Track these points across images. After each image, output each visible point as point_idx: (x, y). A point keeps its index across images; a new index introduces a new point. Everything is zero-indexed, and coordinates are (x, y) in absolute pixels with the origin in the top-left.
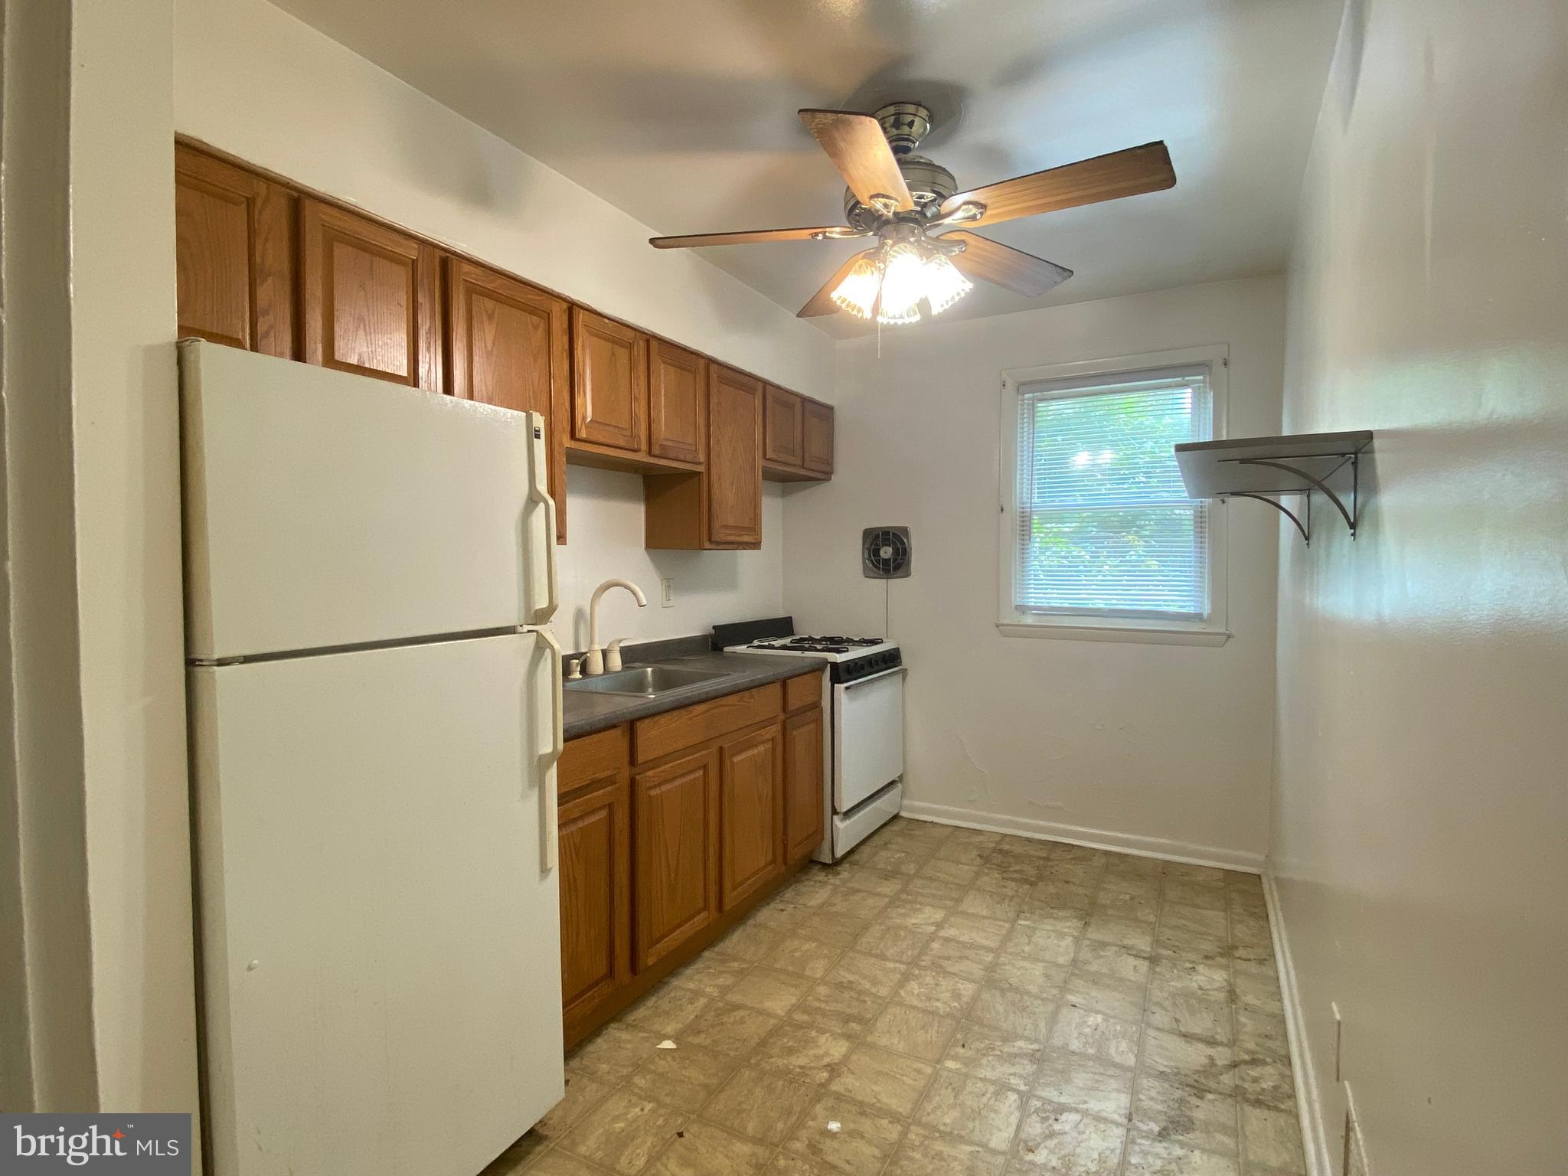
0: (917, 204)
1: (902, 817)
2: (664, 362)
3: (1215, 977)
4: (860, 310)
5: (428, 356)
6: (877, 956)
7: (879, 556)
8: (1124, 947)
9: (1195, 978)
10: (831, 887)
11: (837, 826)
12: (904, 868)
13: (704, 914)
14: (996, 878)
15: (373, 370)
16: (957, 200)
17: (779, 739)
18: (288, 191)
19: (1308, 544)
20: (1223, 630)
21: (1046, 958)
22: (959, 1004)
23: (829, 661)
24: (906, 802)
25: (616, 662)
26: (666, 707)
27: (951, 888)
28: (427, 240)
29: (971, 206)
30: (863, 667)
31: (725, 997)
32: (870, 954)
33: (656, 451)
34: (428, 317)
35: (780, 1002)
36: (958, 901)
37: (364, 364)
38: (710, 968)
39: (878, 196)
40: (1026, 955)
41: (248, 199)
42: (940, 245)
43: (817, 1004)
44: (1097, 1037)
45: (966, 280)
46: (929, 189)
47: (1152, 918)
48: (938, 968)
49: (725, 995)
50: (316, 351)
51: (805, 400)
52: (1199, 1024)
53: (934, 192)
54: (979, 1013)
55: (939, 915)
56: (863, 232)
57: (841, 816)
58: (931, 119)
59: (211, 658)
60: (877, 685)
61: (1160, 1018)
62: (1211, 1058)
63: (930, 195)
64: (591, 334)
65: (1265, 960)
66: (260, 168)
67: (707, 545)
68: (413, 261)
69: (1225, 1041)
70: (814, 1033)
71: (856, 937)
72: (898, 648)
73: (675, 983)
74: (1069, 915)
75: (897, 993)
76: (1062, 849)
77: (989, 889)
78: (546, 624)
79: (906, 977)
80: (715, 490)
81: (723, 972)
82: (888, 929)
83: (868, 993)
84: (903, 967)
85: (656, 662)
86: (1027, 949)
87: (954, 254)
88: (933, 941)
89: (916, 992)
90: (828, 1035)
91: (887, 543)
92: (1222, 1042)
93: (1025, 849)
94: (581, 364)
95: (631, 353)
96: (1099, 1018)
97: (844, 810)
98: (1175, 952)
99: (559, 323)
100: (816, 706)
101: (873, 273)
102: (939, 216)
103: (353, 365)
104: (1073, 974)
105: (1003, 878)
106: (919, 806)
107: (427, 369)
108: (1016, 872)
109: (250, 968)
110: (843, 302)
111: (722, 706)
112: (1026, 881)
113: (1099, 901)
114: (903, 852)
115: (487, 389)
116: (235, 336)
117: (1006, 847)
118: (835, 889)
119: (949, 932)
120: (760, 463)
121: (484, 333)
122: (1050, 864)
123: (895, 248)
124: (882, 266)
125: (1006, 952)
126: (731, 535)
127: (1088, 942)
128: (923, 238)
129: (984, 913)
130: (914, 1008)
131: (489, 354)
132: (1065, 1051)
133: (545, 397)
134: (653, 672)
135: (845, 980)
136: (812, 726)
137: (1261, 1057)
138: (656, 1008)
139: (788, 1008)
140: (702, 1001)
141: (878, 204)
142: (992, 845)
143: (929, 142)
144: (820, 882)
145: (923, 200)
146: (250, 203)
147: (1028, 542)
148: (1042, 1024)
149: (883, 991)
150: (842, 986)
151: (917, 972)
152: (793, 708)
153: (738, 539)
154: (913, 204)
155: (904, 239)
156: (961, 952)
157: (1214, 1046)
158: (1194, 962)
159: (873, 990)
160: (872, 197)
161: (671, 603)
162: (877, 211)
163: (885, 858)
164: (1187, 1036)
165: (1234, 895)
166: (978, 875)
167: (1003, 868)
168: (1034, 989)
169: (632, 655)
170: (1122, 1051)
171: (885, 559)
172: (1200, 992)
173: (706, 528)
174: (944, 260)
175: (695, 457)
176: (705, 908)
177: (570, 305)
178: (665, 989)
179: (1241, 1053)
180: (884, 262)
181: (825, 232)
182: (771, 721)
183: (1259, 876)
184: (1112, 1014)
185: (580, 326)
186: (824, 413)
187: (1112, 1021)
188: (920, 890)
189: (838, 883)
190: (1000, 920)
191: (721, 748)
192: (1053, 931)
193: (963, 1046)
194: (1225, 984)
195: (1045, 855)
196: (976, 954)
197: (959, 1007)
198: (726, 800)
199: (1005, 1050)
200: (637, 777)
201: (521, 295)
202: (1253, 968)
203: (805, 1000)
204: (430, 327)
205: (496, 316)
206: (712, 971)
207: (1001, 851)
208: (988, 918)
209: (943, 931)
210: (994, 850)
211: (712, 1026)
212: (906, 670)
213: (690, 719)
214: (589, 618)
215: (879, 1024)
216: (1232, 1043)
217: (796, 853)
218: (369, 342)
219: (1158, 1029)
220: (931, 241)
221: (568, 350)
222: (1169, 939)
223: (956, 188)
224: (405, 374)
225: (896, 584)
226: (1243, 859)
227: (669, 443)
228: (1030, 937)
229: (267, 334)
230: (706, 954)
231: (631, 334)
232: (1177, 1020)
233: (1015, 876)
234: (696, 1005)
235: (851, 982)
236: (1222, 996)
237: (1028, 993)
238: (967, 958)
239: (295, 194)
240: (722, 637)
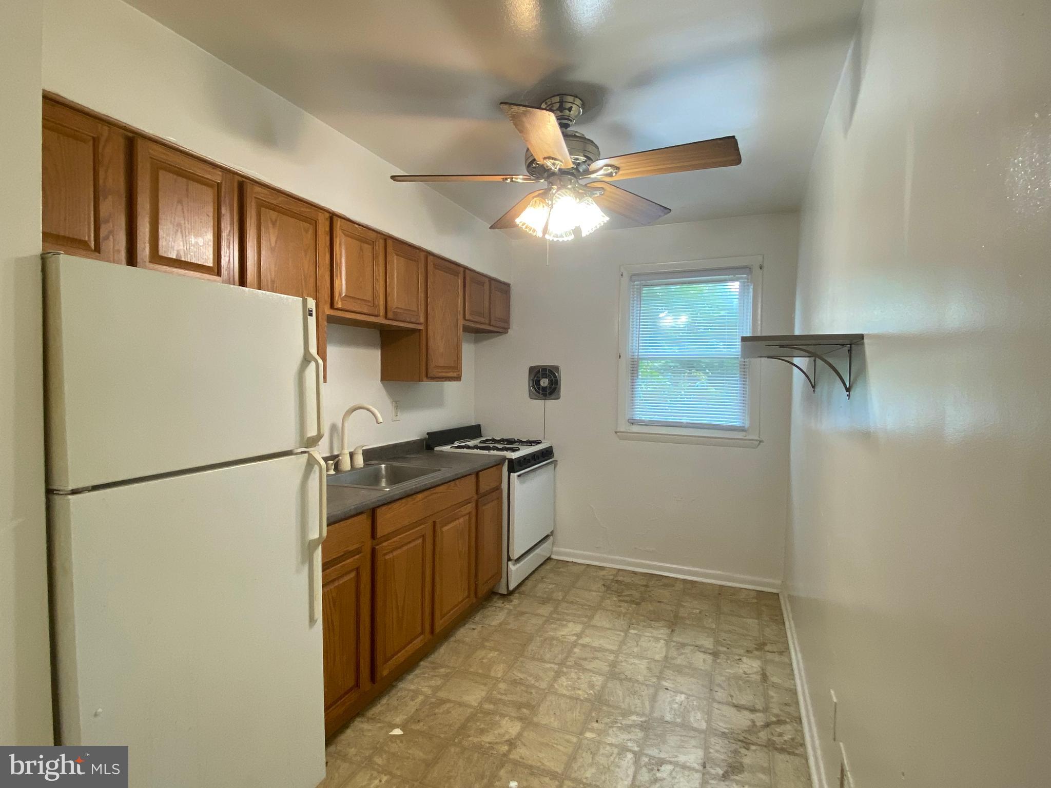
0: (574, 163)
1: (552, 559)
2: (397, 255)
3: (754, 665)
4: (534, 231)
5: (228, 252)
6: (538, 660)
7: (540, 385)
8: (696, 646)
9: (741, 666)
10: (506, 611)
11: (510, 569)
12: (554, 595)
13: (422, 637)
14: (614, 601)
15: (188, 262)
16: (600, 163)
17: (474, 513)
18: (125, 132)
19: (814, 391)
20: (757, 438)
21: (648, 656)
22: (593, 691)
23: (507, 457)
24: (555, 549)
25: (360, 461)
26: (397, 497)
27: (586, 609)
28: (229, 169)
29: (609, 168)
30: (529, 461)
31: (437, 694)
32: (533, 659)
33: (390, 315)
34: (229, 223)
35: (474, 696)
36: (591, 617)
37: (181, 258)
38: (424, 674)
39: (549, 158)
40: (636, 654)
41: (94, 139)
42: (589, 190)
43: (499, 696)
44: (682, 710)
45: (605, 215)
46: (582, 154)
47: (714, 626)
48: (578, 666)
49: (436, 693)
50: (144, 249)
51: (491, 279)
52: (745, 698)
53: (585, 156)
54: (607, 697)
55: (578, 628)
56: (538, 178)
57: (513, 562)
58: (583, 106)
59: (66, 489)
60: (538, 472)
61: (720, 695)
62: (753, 721)
63: (582, 159)
64: (346, 235)
65: (783, 652)
66: (104, 115)
67: (425, 379)
68: (218, 184)
69: (761, 709)
70: (497, 718)
71: (524, 646)
72: (552, 447)
73: (401, 686)
74: (661, 625)
75: (552, 685)
76: (656, 579)
77: (611, 609)
78: (315, 447)
79: (558, 674)
80: (431, 343)
81: (435, 676)
82: (545, 640)
83: (533, 686)
84: (556, 667)
85: (388, 460)
86: (636, 650)
87: (596, 196)
88: (575, 647)
89: (565, 684)
90: (507, 718)
91: (545, 376)
92: (759, 710)
93: (633, 579)
94: (338, 255)
95: (373, 248)
96: (683, 696)
97: (516, 557)
98: (728, 648)
99: (323, 227)
100: (498, 489)
101: (543, 207)
102: (587, 172)
103: (172, 259)
104: (665, 667)
105: (619, 601)
106: (563, 552)
107: (227, 261)
108: (627, 596)
109: (96, 715)
110: (523, 225)
111: (435, 493)
112: (632, 602)
113: (680, 615)
114: (553, 584)
115: (271, 275)
116: (83, 239)
117: (620, 578)
118: (510, 611)
119: (585, 640)
120: (461, 322)
121: (269, 235)
122: (648, 589)
123: (559, 192)
124: (550, 203)
125: (622, 653)
126: (442, 372)
127: (675, 644)
128: (577, 185)
129: (608, 626)
130: (564, 695)
131: (272, 250)
132: (662, 721)
133: (312, 280)
134: (386, 468)
135: (517, 678)
136: (496, 502)
137: (783, 718)
138: (388, 704)
139: (480, 700)
140: (421, 698)
141: (549, 163)
142: (611, 577)
143: (582, 121)
144: (499, 607)
145: (578, 161)
146: (96, 141)
147: (636, 378)
148: (647, 704)
149: (543, 685)
150: (516, 683)
151: (565, 670)
152: (483, 491)
153: (444, 374)
154: (571, 163)
155: (564, 186)
156: (593, 654)
157: (754, 712)
158: (740, 655)
159: (537, 684)
160: (545, 158)
161: (398, 418)
162: (547, 166)
163: (543, 588)
164: (738, 707)
165: (763, 608)
166: (603, 598)
167: (619, 594)
168: (641, 678)
169: (370, 455)
170: (697, 719)
171: (544, 387)
172: (744, 676)
173: (424, 368)
174: (590, 201)
175: (417, 320)
176: (422, 633)
177: (331, 215)
178: (394, 692)
179: (771, 717)
180: (552, 201)
181: (512, 178)
182: (468, 502)
183: (778, 594)
184: (691, 694)
185: (338, 229)
186: (503, 288)
187: (691, 698)
188: (565, 611)
189: (511, 608)
190: (618, 630)
191: (434, 522)
192: (652, 637)
193: (597, 721)
194: (760, 669)
195: (645, 583)
196: (604, 655)
197: (593, 693)
198: (437, 557)
199: (624, 722)
200: (377, 547)
201: (296, 208)
202: (777, 658)
203: (491, 694)
204: (230, 231)
205: (278, 223)
206: (426, 675)
207: (617, 581)
208: (609, 629)
209: (581, 640)
210: (612, 580)
211: (428, 716)
212: (556, 461)
213: (413, 504)
214: (341, 430)
215: (541, 709)
216: (766, 710)
217: (483, 590)
218: (185, 242)
219: (719, 702)
220: (582, 188)
221: (329, 247)
222: (724, 640)
223: (599, 154)
224: (211, 265)
225: (550, 403)
226: (769, 583)
227: (399, 311)
228: (637, 642)
229: (107, 238)
230: (422, 663)
231: (373, 235)
232: (732, 696)
233: (628, 599)
234: (416, 701)
235: (521, 679)
236: (758, 678)
237: (637, 681)
238: (597, 658)
239: (130, 135)
240: (434, 440)
